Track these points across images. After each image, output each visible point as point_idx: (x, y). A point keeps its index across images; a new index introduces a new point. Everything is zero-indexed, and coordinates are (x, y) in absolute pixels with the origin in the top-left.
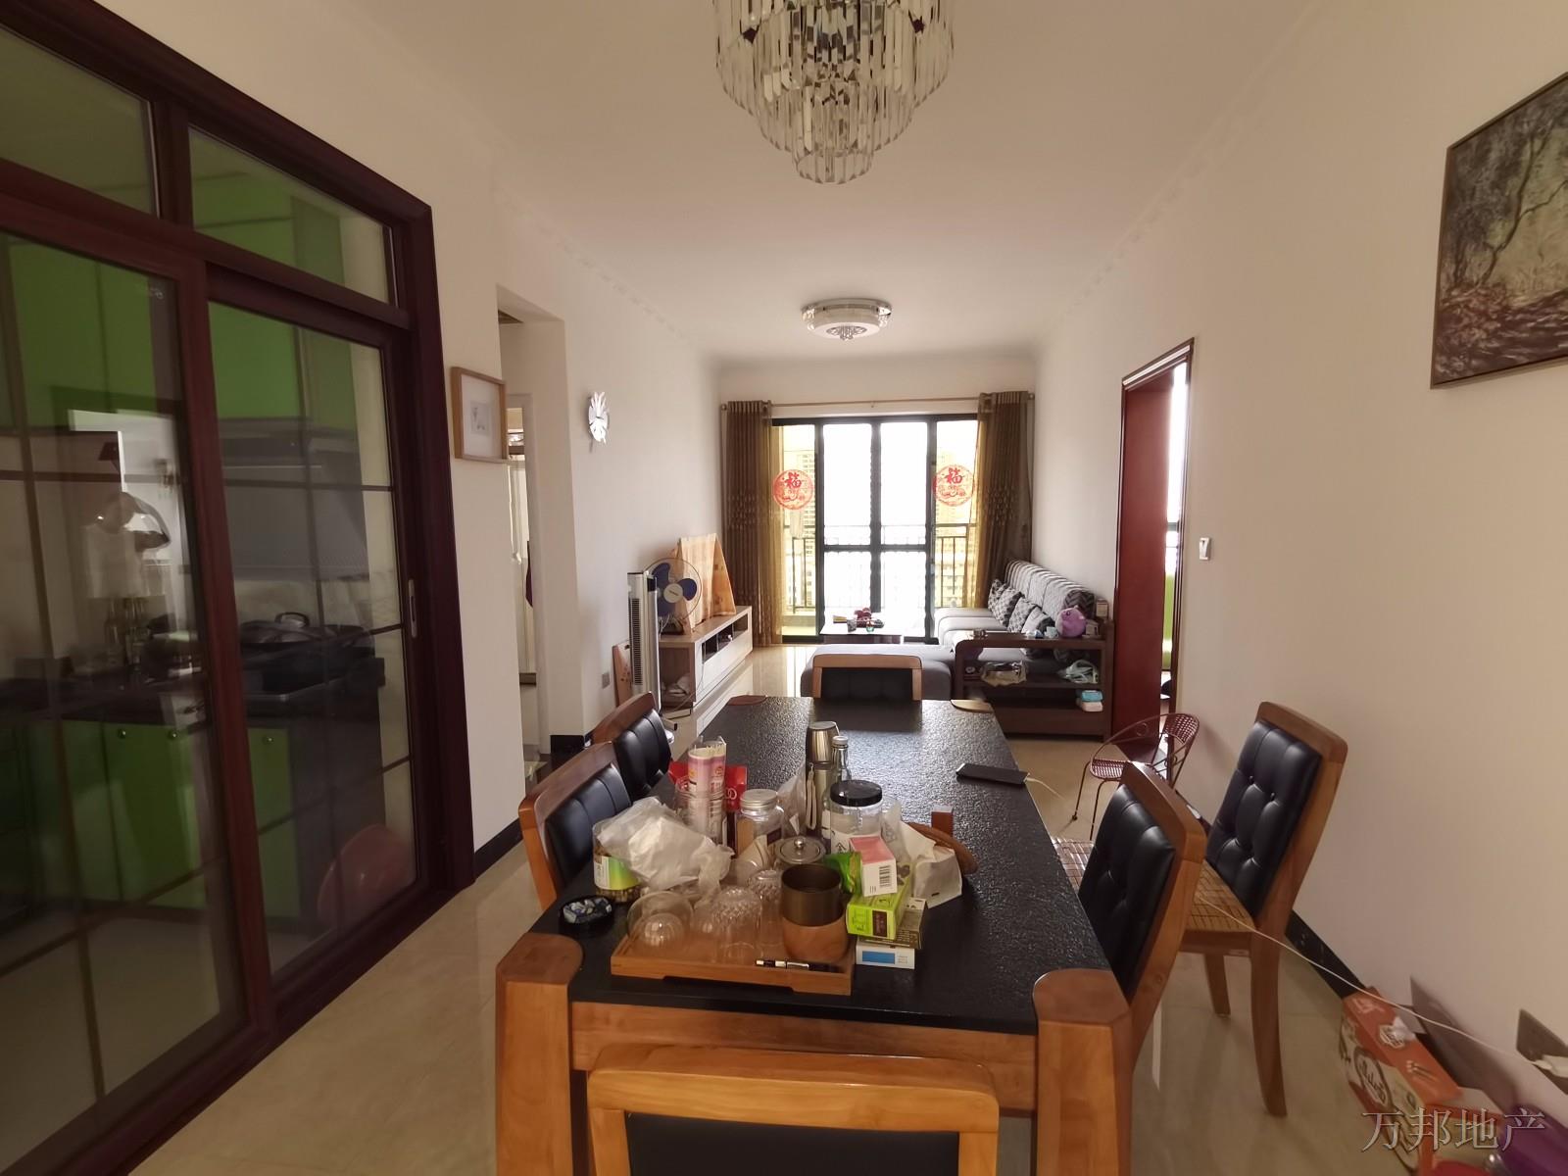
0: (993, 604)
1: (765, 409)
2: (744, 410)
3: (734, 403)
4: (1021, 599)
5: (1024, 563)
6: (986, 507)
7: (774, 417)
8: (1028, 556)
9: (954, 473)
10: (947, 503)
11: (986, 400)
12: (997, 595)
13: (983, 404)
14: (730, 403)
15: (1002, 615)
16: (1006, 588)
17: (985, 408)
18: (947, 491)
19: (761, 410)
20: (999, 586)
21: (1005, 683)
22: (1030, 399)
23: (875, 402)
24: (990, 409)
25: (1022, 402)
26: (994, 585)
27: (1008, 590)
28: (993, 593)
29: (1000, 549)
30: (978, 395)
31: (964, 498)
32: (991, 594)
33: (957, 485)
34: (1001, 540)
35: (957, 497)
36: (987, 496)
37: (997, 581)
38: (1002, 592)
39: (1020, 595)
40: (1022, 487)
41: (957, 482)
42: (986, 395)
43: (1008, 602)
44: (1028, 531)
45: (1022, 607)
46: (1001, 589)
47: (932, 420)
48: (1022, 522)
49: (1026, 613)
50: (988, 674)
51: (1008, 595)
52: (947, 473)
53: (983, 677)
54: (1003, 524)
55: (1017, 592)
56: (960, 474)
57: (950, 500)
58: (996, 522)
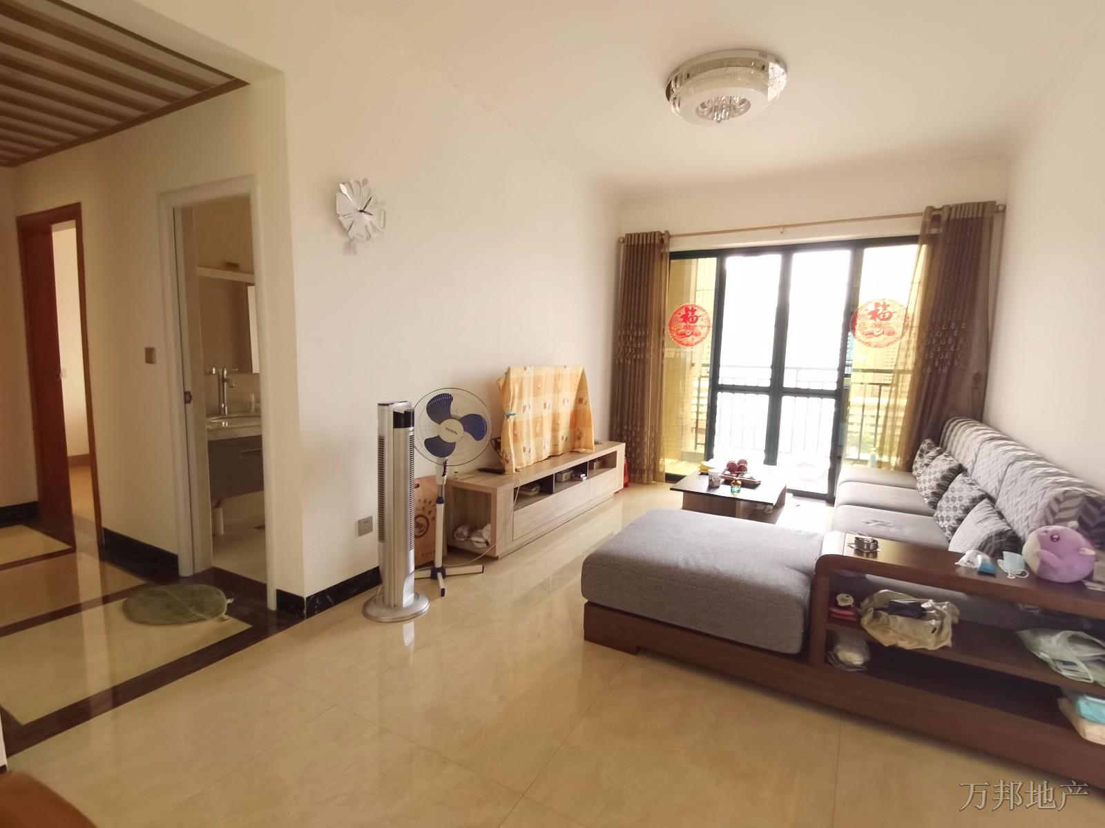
0: (920, 471)
1: (662, 241)
2: (641, 242)
3: (631, 235)
4: (960, 477)
5: (972, 422)
6: (922, 349)
7: (672, 249)
8: (978, 413)
9: (881, 309)
10: (868, 344)
11: (933, 216)
12: (926, 461)
13: (928, 220)
14: (627, 235)
15: (929, 492)
16: (940, 453)
17: (931, 227)
18: (870, 329)
19: (657, 241)
20: (930, 448)
21: (906, 645)
22: (997, 212)
23: (785, 226)
24: (938, 227)
25: (987, 215)
26: (923, 446)
27: (942, 457)
28: (921, 456)
29: (937, 402)
30: (923, 210)
31: (891, 339)
32: (917, 458)
33: (884, 322)
34: (940, 390)
35: (883, 337)
36: (924, 335)
37: (928, 441)
38: (933, 458)
39: (960, 470)
40: (977, 324)
41: (884, 319)
42: (932, 209)
43: (939, 475)
44: (981, 382)
45: (961, 490)
46: (932, 453)
47: (858, 245)
48: (974, 370)
49: (966, 502)
50: (876, 616)
51: (941, 465)
52: (871, 308)
53: (865, 620)
54: (945, 371)
55: (954, 464)
56: (889, 309)
57: (874, 340)
58: (934, 369)
